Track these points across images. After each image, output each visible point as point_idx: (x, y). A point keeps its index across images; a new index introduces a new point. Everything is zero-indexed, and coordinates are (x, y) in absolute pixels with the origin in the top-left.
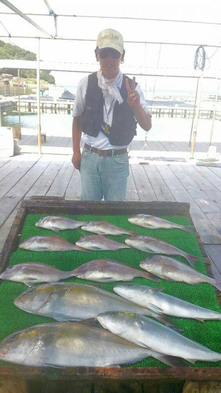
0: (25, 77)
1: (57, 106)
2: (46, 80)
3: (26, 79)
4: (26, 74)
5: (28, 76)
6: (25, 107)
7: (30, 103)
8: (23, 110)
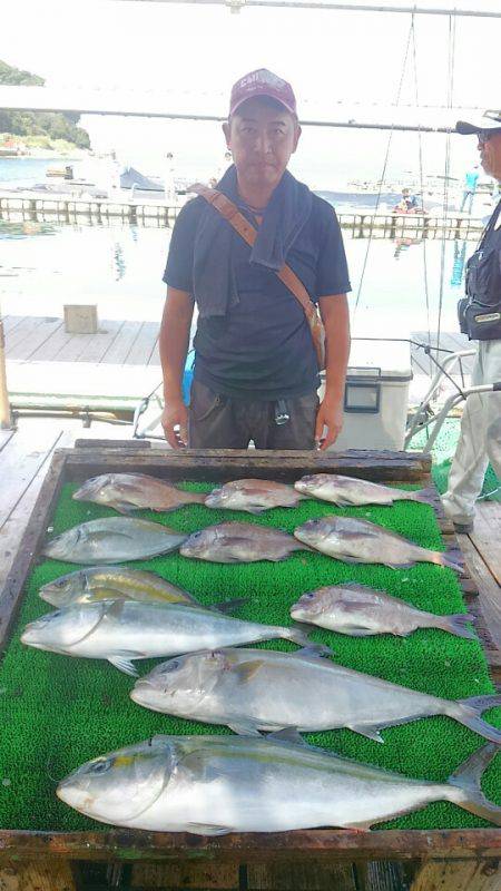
0: (24, 133)
1: (103, 210)
2: (70, 141)
3: (24, 138)
4: (23, 127)
5: (29, 130)
6: (23, 210)
7: (33, 203)
8: (16, 218)
